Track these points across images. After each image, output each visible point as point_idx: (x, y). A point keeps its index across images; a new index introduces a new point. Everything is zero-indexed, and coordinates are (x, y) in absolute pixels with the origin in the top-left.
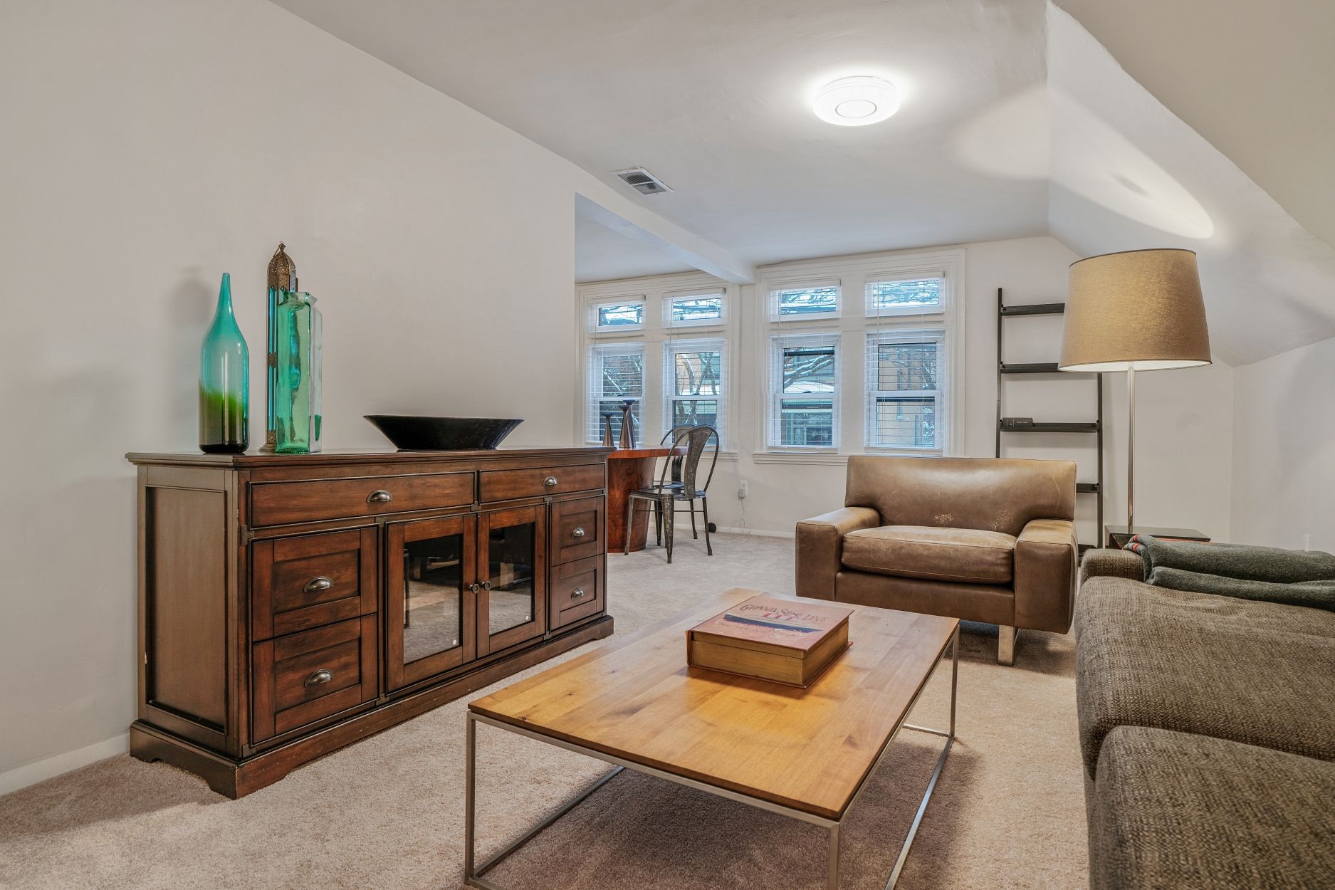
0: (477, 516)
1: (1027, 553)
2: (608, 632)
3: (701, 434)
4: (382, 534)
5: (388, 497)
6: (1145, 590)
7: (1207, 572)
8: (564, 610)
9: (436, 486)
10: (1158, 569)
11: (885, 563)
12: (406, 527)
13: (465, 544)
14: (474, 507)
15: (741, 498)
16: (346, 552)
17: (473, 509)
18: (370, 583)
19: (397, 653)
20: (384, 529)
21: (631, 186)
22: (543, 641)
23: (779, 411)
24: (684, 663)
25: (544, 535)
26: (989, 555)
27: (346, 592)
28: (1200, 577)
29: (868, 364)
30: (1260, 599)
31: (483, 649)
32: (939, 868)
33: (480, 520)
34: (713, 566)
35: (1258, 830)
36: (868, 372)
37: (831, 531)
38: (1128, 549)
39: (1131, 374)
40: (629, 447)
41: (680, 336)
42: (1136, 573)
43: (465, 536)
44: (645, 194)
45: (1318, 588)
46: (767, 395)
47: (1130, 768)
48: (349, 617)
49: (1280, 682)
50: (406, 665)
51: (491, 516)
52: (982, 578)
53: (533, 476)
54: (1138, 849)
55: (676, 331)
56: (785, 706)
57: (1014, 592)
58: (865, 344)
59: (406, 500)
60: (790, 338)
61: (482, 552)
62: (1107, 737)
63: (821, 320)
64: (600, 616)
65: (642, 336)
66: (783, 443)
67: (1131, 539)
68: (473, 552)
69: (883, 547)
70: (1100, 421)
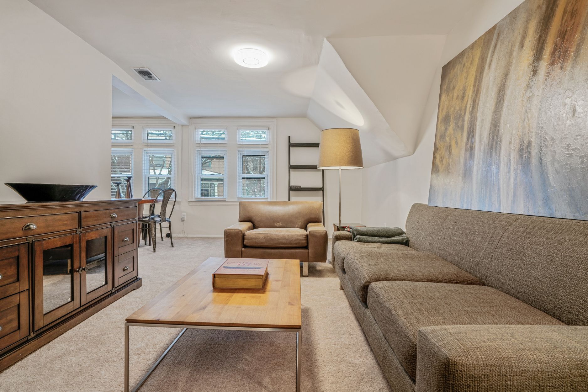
0: (80, 234)
1: (313, 234)
2: (139, 286)
3: (169, 193)
4: (31, 248)
5: (35, 227)
6: (354, 244)
7: (370, 236)
8: (121, 277)
9: (60, 220)
10: (358, 236)
11: (262, 243)
12: (44, 242)
13: (74, 248)
14: (79, 230)
15: (183, 221)
16: (11, 258)
17: (78, 231)
18: (25, 274)
19: (40, 309)
20: (32, 244)
21: (140, 75)
22: (111, 293)
23: (200, 182)
24: (212, 288)
25: (111, 242)
26: (300, 237)
27: (11, 280)
28: (369, 238)
29: (239, 163)
30: (385, 243)
31: (84, 302)
32: (311, 345)
33: (81, 236)
34: (175, 251)
35: (419, 300)
36: (238, 166)
37: (239, 232)
38: (346, 231)
39: (340, 171)
40: (130, 198)
41: (152, 147)
42: (350, 239)
43: (74, 245)
44: (146, 80)
45: (399, 238)
46: (194, 175)
47: (383, 293)
48: (12, 294)
49: (404, 264)
50: (45, 315)
51: (87, 234)
52: (298, 245)
53: (105, 214)
54: (396, 311)
55: (150, 145)
56: (260, 297)
57: (308, 250)
58: (237, 155)
59: (44, 228)
60: (205, 151)
61: (83, 252)
62: (369, 286)
63: (219, 144)
64: (135, 278)
65: (132, 145)
66: (202, 196)
67: (346, 228)
68: (78, 252)
69: (261, 237)
70: (323, 187)
